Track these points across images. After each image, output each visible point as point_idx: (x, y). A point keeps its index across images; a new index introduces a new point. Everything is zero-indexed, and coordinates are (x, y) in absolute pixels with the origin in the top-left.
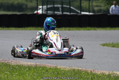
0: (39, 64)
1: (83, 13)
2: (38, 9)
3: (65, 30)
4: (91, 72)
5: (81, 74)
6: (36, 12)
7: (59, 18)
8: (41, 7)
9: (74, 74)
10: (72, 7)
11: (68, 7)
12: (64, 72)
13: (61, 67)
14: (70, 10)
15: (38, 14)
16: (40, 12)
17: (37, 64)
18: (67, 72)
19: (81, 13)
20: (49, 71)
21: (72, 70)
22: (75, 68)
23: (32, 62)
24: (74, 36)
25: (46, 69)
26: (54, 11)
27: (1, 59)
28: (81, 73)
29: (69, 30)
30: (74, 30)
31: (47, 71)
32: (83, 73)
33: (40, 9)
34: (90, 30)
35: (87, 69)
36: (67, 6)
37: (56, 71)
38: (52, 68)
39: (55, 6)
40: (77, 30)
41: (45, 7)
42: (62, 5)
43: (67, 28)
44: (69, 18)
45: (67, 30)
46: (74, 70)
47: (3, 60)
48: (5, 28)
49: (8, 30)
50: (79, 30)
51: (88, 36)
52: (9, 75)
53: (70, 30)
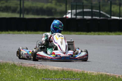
0: (66, 68)
1: (113, 18)
2: (67, 13)
3: (94, 34)
4: (119, 77)
5: (108, 80)
6: (65, 16)
7: (88, 22)
8: (70, 11)
9: (102, 80)
10: (102, 11)
11: (98, 11)
12: (92, 77)
13: (89, 72)
14: (100, 15)
15: (67, 18)
16: (69, 16)
17: (64, 68)
18: (94, 77)
19: (111, 18)
20: (75, 75)
21: (99, 75)
22: (102, 73)
23: (59, 67)
24: (103, 41)
25: (73, 74)
26: (83, 16)
27: (28, 63)
28: (109, 78)
29: (98, 35)
30: (104, 35)
31: (74, 76)
32: (111, 78)
33: (69, 13)
34: (120, 35)
35: (116, 75)
36: (96, 11)
37: (84, 76)
38: (79, 73)
39: (85, 10)
40: (107, 35)
41: (74, 11)
42: (92, 9)
43: (97, 33)
44: (99, 22)
45: (96, 35)
46: (102, 75)
47: (29, 64)
48: (32, 32)
49: (36, 34)
50: (108, 34)
51: (118, 41)
52: (34, 79)
53: (100, 35)
